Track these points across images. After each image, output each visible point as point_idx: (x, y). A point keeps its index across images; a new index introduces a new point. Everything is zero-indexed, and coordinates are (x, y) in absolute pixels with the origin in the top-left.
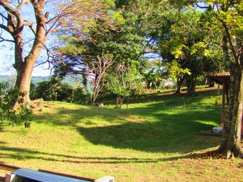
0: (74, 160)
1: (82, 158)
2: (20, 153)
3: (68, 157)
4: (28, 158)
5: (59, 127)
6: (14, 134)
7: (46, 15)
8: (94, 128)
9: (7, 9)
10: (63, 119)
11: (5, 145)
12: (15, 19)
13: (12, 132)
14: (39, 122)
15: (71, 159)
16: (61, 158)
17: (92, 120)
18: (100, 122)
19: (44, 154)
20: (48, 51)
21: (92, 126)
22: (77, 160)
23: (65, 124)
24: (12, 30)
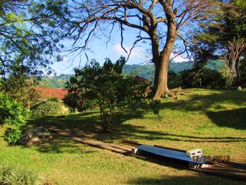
0: (195, 140)
1: (202, 138)
2: (153, 135)
3: (191, 137)
4: (158, 138)
5: (190, 112)
6: (151, 120)
7: (175, 12)
8: (222, 111)
9: (141, 11)
10: (195, 105)
11: (144, 130)
12: (149, 19)
13: (150, 118)
14: (173, 109)
15: (192, 139)
16: (185, 139)
17: (222, 105)
18: (229, 106)
19: (172, 135)
20: (184, 41)
21: (221, 110)
22: (198, 140)
23: (196, 109)
24: (147, 29)
